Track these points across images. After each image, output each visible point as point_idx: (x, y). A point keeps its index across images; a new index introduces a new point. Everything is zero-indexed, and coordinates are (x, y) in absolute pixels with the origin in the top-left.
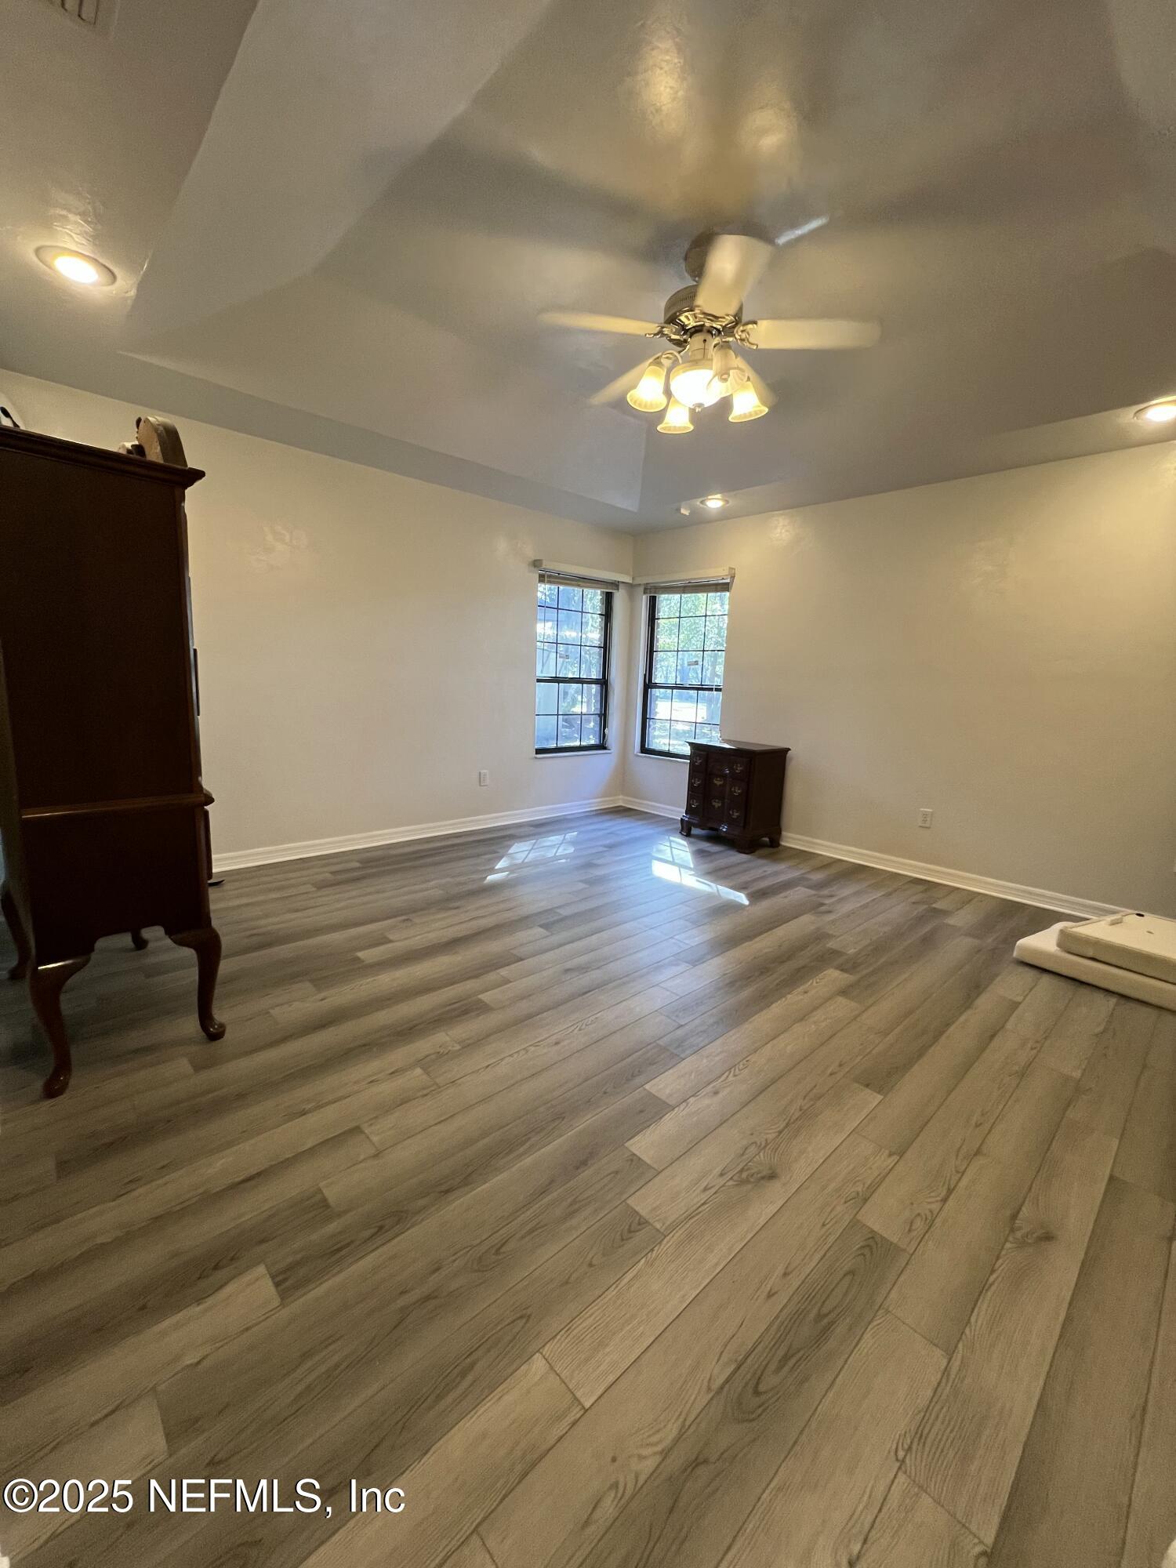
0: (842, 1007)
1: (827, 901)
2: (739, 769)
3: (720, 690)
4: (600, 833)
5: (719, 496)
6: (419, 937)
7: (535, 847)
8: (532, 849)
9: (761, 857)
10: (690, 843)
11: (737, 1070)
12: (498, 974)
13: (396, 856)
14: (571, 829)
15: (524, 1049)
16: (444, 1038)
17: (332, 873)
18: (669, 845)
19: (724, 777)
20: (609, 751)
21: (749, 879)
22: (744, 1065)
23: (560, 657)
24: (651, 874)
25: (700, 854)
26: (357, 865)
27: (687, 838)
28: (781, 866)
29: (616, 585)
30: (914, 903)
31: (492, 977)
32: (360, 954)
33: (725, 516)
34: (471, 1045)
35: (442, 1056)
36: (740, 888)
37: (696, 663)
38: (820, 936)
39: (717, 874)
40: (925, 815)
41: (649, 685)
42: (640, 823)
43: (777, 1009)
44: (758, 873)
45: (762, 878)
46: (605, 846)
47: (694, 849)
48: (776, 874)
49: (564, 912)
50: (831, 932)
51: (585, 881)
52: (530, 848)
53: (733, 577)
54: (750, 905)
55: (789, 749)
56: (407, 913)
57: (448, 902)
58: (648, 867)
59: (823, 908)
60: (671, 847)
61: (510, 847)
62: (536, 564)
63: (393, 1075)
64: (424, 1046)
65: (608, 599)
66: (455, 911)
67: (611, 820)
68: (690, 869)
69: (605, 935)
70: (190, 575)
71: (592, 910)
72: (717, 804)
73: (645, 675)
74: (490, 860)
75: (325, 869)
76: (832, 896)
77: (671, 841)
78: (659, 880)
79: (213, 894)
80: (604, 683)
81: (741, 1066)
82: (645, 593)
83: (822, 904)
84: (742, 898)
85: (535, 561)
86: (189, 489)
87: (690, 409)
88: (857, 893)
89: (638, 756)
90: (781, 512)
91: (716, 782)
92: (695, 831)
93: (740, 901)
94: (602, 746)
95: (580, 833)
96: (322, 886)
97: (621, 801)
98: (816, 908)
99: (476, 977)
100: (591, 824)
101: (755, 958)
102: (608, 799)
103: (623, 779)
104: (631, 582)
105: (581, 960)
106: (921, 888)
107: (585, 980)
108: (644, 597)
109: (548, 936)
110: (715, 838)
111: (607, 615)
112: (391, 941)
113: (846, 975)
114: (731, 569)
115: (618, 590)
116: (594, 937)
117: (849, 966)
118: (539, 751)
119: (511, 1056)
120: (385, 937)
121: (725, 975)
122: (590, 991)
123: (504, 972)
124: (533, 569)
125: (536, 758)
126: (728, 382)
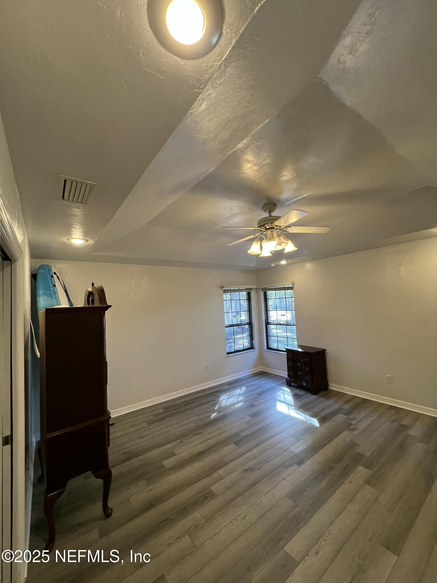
0: (368, 491)
1: (353, 422)
2: (307, 360)
3: (295, 325)
4: (255, 386)
5: (285, 261)
6: (186, 452)
7: (230, 396)
8: (228, 398)
9: (322, 396)
10: (291, 390)
11: (325, 537)
12: (218, 473)
13: (178, 404)
14: (242, 385)
15: (230, 522)
16: (197, 515)
17: (154, 416)
18: (282, 392)
19: (301, 362)
20: (254, 350)
21: (318, 410)
22: (328, 533)
23: (233, 317)
24: (276, 410)
25: (296, 396)
26: (162, 411)
27: (290, 387)
28: (331, 402)
29: (251, 289)
30: (392, 421)
31: (215, 475)
32: (165, 463)
33: (287, 265)
34: (209, 519)
35: (197, 527)
36: (314, 416)
37: (284, 315)
38: (352, 445)
39: (303, 408)
40: (389, 378)
41: (267, 323)
42: (270, 380)
43: (339, 493)
44: (321, 406)
45: (323, 409)
46: (257, 394)
47: (294, 393)
48: (329, 406)
49: (243, 434)
50: (357, 442)
51: (250, 416)
52: (227, 397)
53: (294, 285)
54: (320, 427)
55: (326, 350)
56: (183, 437)
57: (197, 430)
58: (275, 406)
59: (352, 427)
60: (284, 393)
61: (219, 397)
62: (222, 287)
63: (178, 539)
64: (188, 521)
65: (249, 294)
66: (200, 435)
67: (259, 379)
68: (292, 405)
69: (260, 448)
70: (106, 337)
71: (254, 432)
72: (300, 373)
73: (265, 320)
74: (212, 405)
75: (151, 414)
76: (355, 419)
77: (283, 390)
78: (280, 413)
79: (112, 429)
80: (250, 324)
81: (327, 534)
82: (262, 291)
83: (351, 424)
84: (315, 422)
85: (221, 286)
86: (106, 311)
87: (270, 251)
88: (366, 417)
89: (266, 351)
90: (308, 262)
91: (298, 364)
92: (292, 384)
93: (316, 425)
94: (252, 347)
95: (247, 387)
96: (150, 423)
97: (261, 369)
98: (348, 426)
99: (209, 475)
100: (251, 382)
101: (325, 460)
102: (255, 368)
103: (261, 360)
104: (256, 287)
105: (251, 464)
106: (393, 412)
107: (254, 476)
108: (262, 292)
109: (237, 449)
110: (301, 387)
111: (249, 299)
112: (175, 455)
113: (368, 470)
114: (292, 282)
115: (252, 290)
116: (255, 449)
117: (368, 465)
118: (228, 353)
119: (225, 526)
120: (174, 453)
121: (313, 471)
122: (256, 483)
123: (220, 472)
124: (221, 289)
125: (227, 356)
126: (282, 246)
